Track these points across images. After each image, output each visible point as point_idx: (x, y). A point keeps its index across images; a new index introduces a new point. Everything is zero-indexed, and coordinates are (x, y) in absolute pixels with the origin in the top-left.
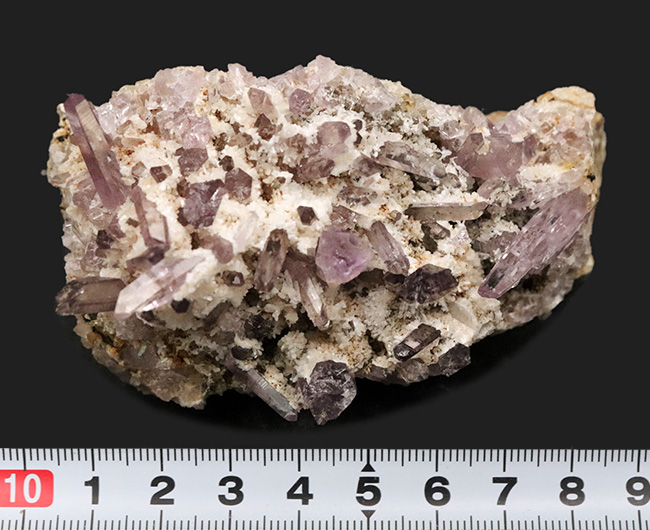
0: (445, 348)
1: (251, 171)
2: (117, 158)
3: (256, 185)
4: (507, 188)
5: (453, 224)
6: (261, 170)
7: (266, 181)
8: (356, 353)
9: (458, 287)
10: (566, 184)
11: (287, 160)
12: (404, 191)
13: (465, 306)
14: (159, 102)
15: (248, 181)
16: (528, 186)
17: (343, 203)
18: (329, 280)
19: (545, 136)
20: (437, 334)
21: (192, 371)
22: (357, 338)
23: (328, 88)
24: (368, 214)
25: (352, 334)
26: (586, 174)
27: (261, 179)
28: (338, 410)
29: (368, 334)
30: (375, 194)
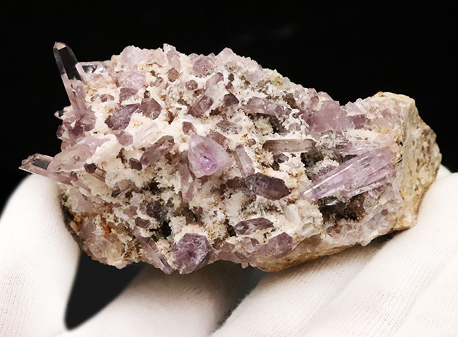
0: (274, 235)
1: (160, 102)
2: (85, 91)
3: (164, 112)
4: (333, 136)
5: (293, 156)
6: (168, 103)
7: (170, 110)
8: (214, 231)
9: (290, 195)
10: (379, 144)
11: (185, 98)
12: (265, 132)
13: (293, 210)
14: (122, 67)
15: (158, 108)
16: (350, 140)
17: (219, 130)
18: (195, 170)
19: (371, 115)
20: (270, 225)
21: (115, 239)
22: (218, 222)
23: (226, 66)
24: (234, 139)
25: (214, 219)
26: (395, 140)
27: (167, 109)
28: (194, 265)
29: (227, 221)
30: (241, 128)
